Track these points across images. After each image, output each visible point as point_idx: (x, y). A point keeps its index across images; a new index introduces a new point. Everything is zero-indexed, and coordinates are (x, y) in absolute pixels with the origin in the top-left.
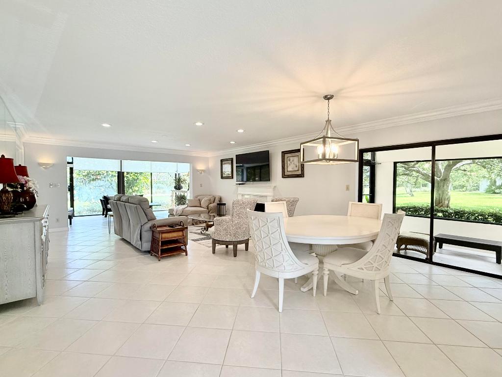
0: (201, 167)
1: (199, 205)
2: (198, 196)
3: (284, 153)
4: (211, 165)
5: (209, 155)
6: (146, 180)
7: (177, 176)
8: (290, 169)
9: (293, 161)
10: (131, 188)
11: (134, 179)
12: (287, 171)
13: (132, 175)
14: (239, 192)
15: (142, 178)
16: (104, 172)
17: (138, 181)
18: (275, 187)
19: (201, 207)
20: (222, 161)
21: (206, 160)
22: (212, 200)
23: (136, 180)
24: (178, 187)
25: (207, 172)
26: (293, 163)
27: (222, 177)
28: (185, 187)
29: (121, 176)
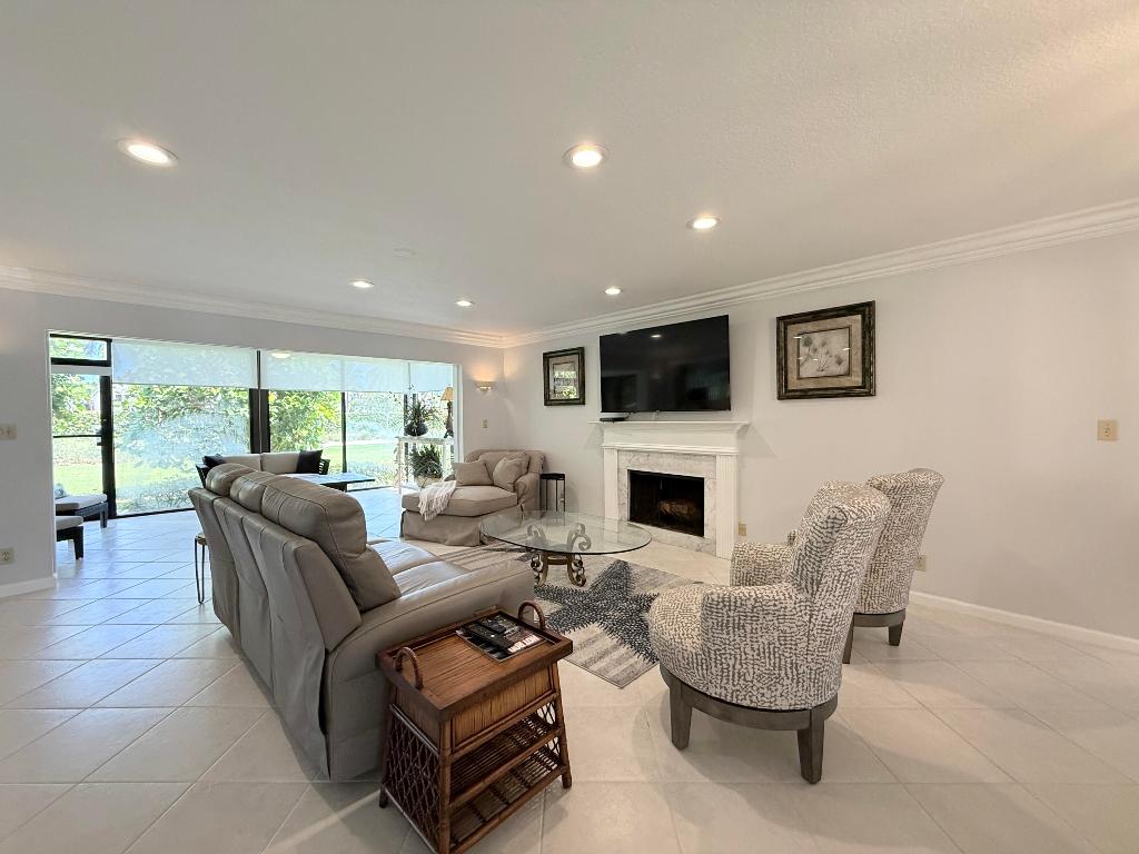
0: (484, 373)
1: (486, 480)
2: (482, 452)
3: (785, 322)
4: (511, 368)
5: (507, 341)
6: (327, 413)
7: (410, 401)
8: (809, 370)
9: (824, 344)
10: (291, 430)
11: (297, 410)
12: (799, 378)
13: (290, 399)
14: (606, 443)
15: (317, 407)
16: (215, 392)
17: (307, 414)
18: (746, 427)
19: (493, 485)
20: (547, 357)
21: (497, 356)
22: (525, 464)
23: (303, 413)
24: (415, 429)
25: (499, 386)
26: (822, 351)
27: (548, 402)
28: (435, 431)
29: (258, 401)
